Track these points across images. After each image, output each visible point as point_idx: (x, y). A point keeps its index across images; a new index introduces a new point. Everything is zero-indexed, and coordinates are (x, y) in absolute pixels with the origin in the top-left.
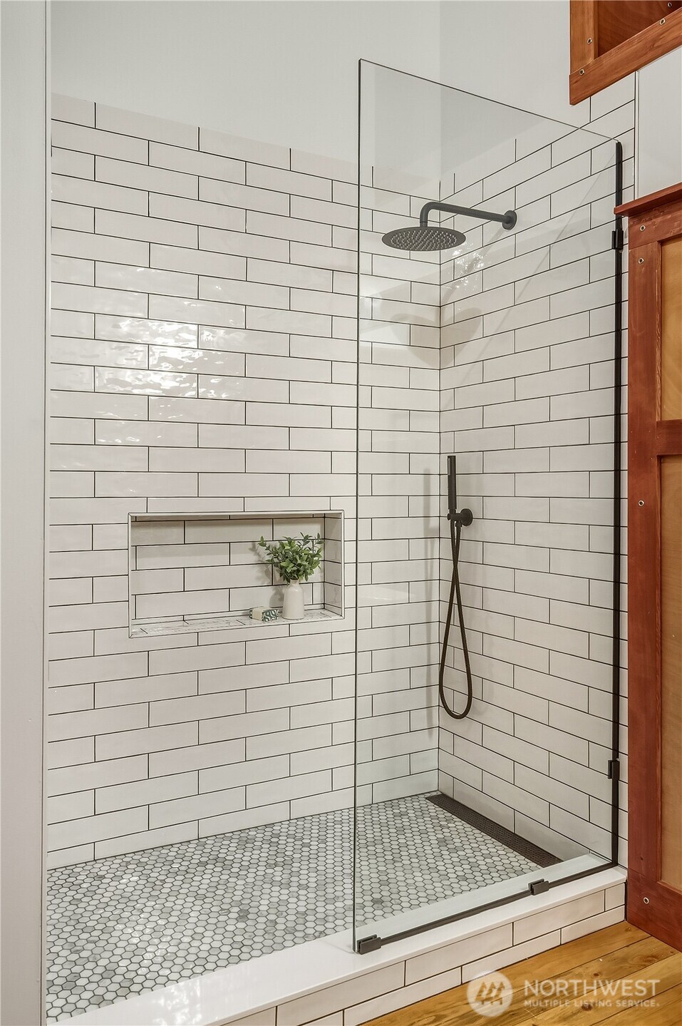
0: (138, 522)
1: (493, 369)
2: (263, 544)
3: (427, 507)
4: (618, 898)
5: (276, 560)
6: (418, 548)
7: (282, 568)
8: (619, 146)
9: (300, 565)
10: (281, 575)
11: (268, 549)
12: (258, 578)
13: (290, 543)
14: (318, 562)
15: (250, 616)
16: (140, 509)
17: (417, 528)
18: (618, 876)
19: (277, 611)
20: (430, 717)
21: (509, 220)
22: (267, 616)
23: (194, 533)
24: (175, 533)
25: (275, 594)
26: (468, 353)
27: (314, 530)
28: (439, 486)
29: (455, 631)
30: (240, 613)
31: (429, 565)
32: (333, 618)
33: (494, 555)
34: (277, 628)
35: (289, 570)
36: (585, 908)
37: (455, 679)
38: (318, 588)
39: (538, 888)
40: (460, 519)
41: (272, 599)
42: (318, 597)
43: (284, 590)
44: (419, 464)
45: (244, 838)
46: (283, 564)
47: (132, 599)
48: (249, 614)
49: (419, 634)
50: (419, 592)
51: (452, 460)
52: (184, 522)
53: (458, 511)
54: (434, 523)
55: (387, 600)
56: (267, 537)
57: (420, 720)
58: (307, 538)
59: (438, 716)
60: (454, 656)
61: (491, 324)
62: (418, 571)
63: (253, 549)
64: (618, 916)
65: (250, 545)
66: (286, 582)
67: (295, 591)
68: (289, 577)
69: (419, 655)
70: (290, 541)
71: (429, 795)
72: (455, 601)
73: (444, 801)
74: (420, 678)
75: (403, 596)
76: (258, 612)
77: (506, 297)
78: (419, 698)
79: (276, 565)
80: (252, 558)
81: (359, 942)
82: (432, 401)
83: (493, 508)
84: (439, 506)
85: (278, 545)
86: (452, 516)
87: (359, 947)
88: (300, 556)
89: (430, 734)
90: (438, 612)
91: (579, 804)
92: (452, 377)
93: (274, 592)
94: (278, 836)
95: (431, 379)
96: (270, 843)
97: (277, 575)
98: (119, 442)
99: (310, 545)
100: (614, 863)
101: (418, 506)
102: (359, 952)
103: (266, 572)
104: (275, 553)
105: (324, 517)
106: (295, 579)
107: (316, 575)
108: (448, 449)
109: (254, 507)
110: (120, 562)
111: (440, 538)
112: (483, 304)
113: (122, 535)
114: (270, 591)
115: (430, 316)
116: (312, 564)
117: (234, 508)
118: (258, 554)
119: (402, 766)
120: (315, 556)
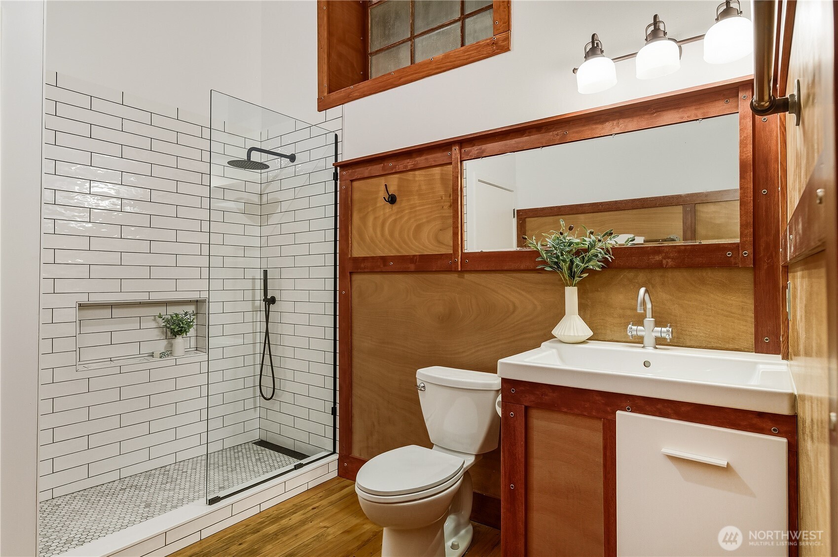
0: (82, 306)
1: (286, 228)
2: (160, 317)
3: (254, 295)
4: (334, 467)
5: (168, 325)
6: (249, 317)
7: (171, 329)
8: (336, 136)
9: (182, 327)
10: (171, 333)
11: (163, 319)
12: (158, 336)
13: (176, 316)
14: (192, 325)
15: (152, 356)
16: (84, 299)
17: (248, 306)
18: (336, 456)
19: (168, 353)
20: (255, 402)
21: (292, 158)
22: (162, 355)
23: (117, 312)
24: (106, 313)
25: (168, 344)
26: (274, 219)
27: (191, 309)
28: (259, 284)
29: (267, 357)
30: (147, 355)
31: (255, 325)
32: (201, 354)
33: (287, 318)
34: (169, 361)
35: (176, 330)
36: (319, 472)
37: (267, 381)
38: (193, 340)
39: (297, 467)
40: (270, 301)
41: (166, 347)
42: (193, 344)
43: (173, 341)
44: (249, 274)
45: (148, 474)
46: (172, 327)
47: (78, 350)
48: (152, 355)
49: (249, 360)
50: (249, 339)
51: (266, 272)
52: (112, 306)
53: (269, 297)
54: (257, 303)
55: (232, 343)
56: (163, 313)
57: (249, 404)
58: (186, 313)
59: (259, 401)
60: (267, 370)
61: (285, 206)
62: (248, 328)
63: (155, 320)
64: (335, 474)
65: (153, 318)
66: (174, 337)
67: (180, 342)
68: (175, 334)
69: (249, 371)
70: (177, 315)
71: (253, 442)
72: (267, 342)
73: (263, 443)
74: (250, 382)
75: (241, 341)
76: (157, 354)
77: (290, 194)
78: (250, 393)
79: (168, 328)
80: (154, 325)
81: (209, 500)
82: (256, 242)
83: (285, 296)
84: (259, 295)
85: (169, 317)
86: (266, 300)
87: (209, 502)
88: (182, 323)
89: (255, 411)
90: (259, 348)
91: (320, 430)
92: (266, 231)
93: (167, 342)
94: (169, 471)
95: (256, 231)
96: (164, 474)
97: (169, 333)
98: (70, 262)
99: (188, 316)
100: (334, 452)
101: (249, 295)
102: (209, 504)
103: (163, 332)
104: (167, 321)
105: (197, 301)
106: (179, 335)
107: (192, 332)
108: (264, 266)
109: (155, 297)
110: (71, 329)
111: (260, 311)
112: (280, 196)
113: (72, 314)
114: (165, 342)
115: (256, 199)
116: (190, 326)
117: (144, 297)
118: (158, 323)
119: (240, 428)
120: (191, 322)
